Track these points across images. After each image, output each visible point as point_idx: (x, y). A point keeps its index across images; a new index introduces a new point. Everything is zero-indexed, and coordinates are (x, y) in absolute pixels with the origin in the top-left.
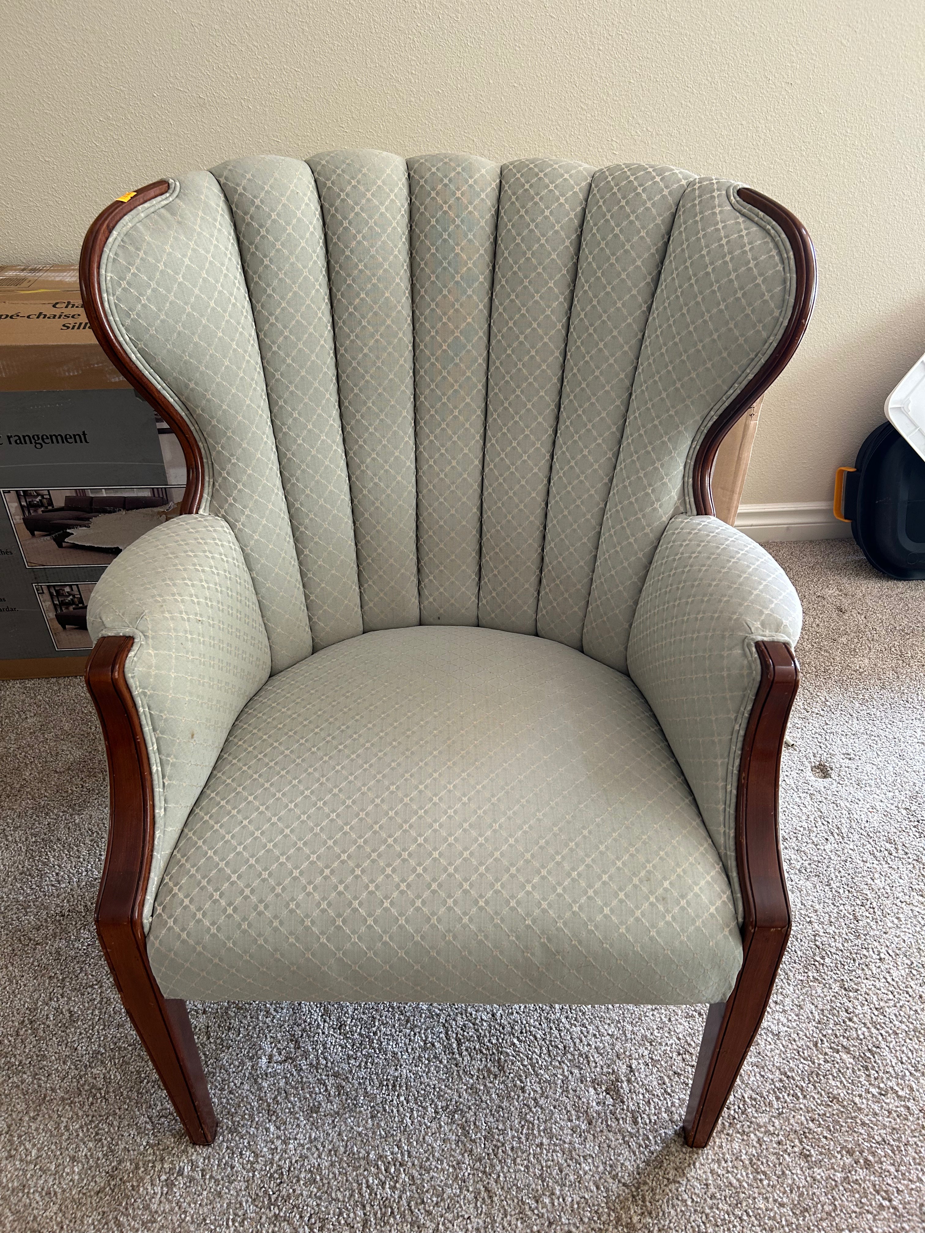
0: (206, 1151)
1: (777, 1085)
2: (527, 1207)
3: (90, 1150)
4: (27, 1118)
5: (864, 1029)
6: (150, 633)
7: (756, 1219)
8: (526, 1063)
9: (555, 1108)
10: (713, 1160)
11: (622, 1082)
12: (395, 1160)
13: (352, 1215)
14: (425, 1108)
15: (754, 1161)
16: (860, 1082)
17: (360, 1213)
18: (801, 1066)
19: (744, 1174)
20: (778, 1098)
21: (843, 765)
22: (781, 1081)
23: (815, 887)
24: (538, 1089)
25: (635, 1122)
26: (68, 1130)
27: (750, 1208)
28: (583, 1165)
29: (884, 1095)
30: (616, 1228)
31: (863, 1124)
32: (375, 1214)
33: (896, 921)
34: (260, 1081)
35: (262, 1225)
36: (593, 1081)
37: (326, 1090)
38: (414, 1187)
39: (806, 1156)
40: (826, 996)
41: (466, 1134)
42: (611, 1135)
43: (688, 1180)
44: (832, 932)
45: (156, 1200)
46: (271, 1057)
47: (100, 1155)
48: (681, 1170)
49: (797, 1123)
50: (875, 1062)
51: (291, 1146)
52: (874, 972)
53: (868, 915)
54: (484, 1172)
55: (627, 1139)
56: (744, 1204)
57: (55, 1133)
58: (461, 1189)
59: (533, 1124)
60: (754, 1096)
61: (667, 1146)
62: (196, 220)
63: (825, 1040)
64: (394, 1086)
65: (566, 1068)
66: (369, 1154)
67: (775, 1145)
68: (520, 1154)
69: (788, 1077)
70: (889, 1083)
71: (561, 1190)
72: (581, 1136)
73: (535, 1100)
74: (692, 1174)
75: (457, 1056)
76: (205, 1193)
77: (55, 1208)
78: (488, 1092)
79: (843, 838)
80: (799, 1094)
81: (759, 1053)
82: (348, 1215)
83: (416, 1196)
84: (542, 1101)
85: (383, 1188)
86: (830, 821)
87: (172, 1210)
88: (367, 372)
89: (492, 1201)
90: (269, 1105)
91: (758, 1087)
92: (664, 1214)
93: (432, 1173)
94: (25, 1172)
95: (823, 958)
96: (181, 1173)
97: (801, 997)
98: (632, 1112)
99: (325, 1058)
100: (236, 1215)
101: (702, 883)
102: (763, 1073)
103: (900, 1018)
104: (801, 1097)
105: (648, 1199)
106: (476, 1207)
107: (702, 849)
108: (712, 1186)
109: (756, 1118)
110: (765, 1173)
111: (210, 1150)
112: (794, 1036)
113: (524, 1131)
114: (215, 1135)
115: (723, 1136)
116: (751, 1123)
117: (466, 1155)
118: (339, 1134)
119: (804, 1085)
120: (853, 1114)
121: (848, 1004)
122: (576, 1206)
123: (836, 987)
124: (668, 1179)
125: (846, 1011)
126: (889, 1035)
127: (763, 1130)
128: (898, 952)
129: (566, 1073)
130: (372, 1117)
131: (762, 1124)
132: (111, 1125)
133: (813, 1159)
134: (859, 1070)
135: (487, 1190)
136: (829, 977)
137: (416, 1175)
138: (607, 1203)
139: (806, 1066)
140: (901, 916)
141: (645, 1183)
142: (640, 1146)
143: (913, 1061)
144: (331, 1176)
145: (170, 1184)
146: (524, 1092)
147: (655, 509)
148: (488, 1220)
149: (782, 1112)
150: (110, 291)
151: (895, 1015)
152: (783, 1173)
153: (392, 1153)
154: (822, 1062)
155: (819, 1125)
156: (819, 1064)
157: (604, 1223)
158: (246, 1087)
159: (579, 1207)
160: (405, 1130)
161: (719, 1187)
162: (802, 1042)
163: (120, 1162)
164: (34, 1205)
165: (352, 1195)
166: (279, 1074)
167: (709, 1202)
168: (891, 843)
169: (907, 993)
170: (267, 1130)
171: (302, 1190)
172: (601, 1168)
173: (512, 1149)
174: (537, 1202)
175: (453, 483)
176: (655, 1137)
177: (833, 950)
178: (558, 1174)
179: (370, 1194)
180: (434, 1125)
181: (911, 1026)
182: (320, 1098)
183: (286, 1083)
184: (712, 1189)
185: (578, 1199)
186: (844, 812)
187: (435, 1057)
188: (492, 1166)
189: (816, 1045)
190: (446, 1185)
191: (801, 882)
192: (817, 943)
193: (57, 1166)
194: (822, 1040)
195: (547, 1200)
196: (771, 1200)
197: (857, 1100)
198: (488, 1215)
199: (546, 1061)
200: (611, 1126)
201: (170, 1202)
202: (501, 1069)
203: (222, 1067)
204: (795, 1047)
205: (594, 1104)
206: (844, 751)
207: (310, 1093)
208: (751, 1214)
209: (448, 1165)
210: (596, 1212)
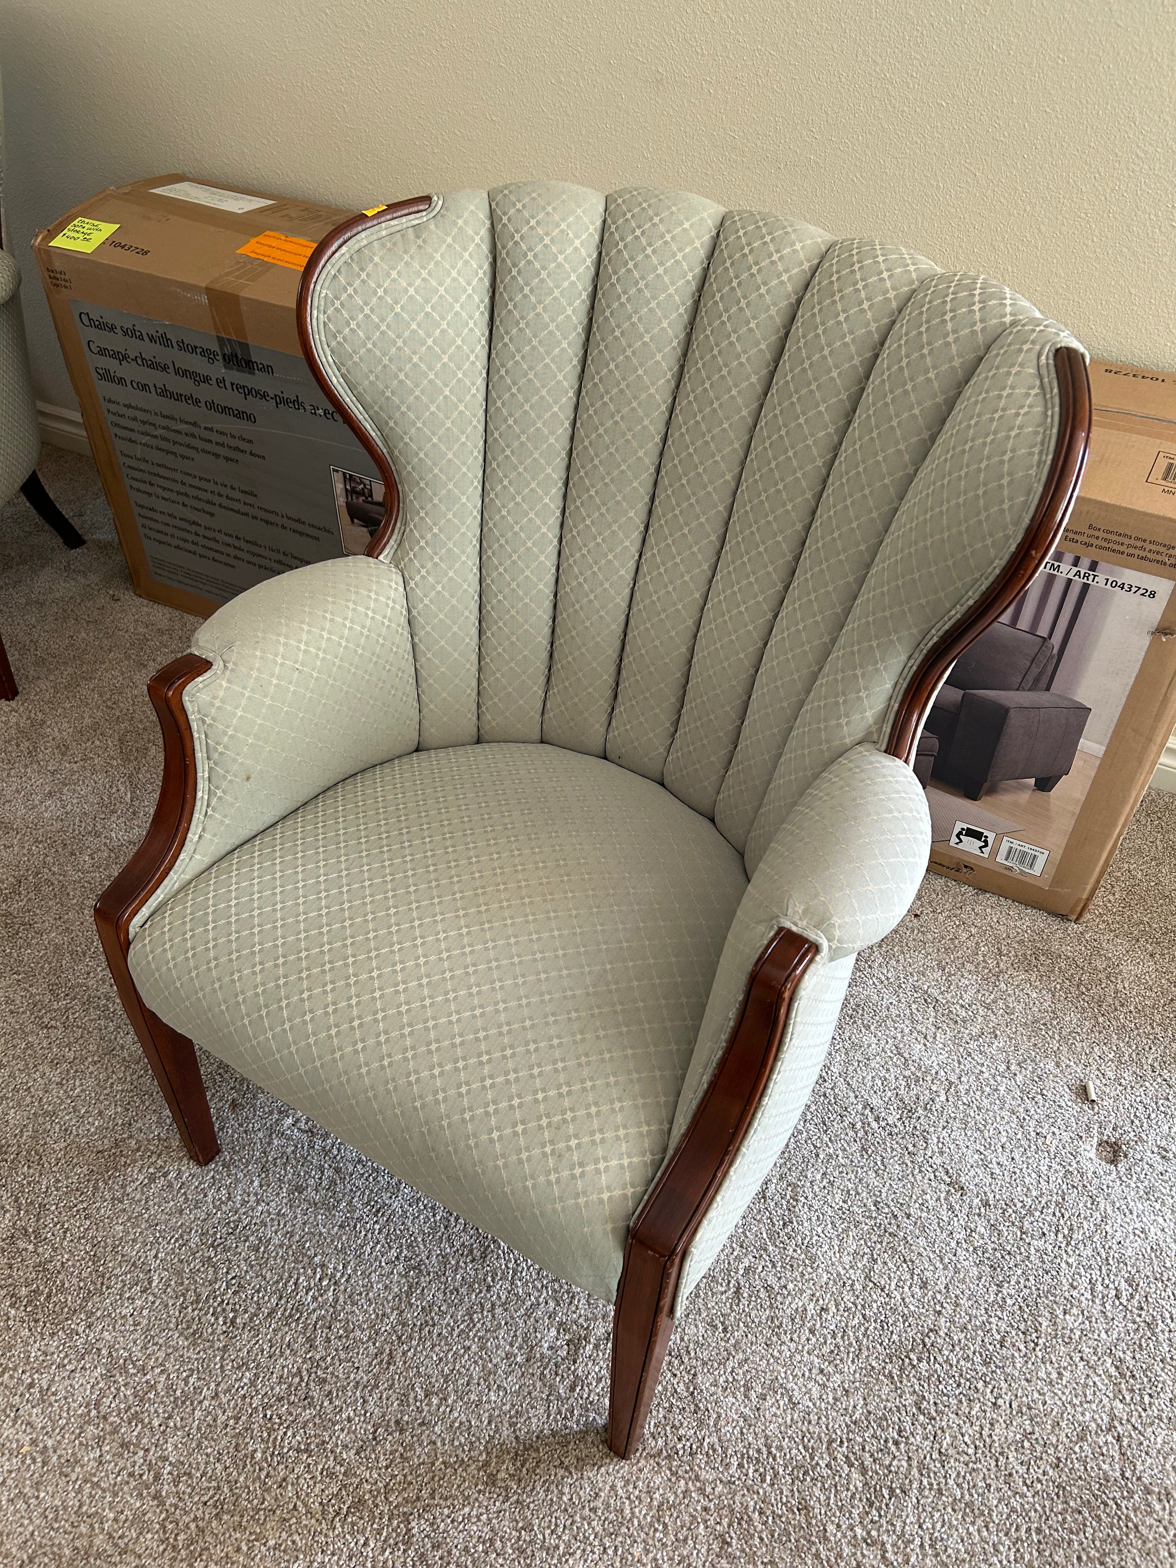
0: (196, 1170)
1: (751, 1453)
2: (412, 1395)
3: (116, 1113)
4: (90, 1060)
5: (905, 1464)
6: (230, 665)
7: (621, 1562)
8: (510, 1265)
9: (506, 1324)
10: (623, 1477)
11: (589, 1342)
12: (333, 1276)
13: (266, 1298)
14: (390, 1248)
15: (665, 1507)
16: (851, 1513)
17: (274, 1301)
18: (794, 1451)
19: (643, 1512)
20: (741, 1466)
21: (1146, 1159)
22: (759, 1451)
23: (979, 1279)
24: (504, 1297)
25: (572, 1389)
26: (111, 1087)
27: (623, 1547)
28: (492, 1393)
29: (868, 1544)
30: (479, 1471)
31: (817, 1556)
32: (285, 1310)
33: (1054, 1375)
34: (274, 1136)
35: (195, 1259)
36: (561, 1324)
37: (320, 1179)
38: (332, 1310)
39: (725, 1542)
40: (888, 1400)
41: (409, 1294)
42: (539, 1384)
43: (582, 1478)
44: (956, 1338)
45: (134, 1186)
46: (298, 1120)
47: (120, 1122)
48: (581, 1463)
49: (742, 1504)
50: (887, 1505)
51: (260, 1208)
52: (973, 1413)
53: (1022, 1347)
54: (399, 1338)
55: (552, 1398)
56: (620, 1539)
57: (102, 1083)
58: (370, 1338)
59: (474, 1326)
60: (717, 1447)
61: (587, 1432)
62: (440, 247)
63: (846, 1444)
64: (378, 1211)
65: (545, 1294)
66: (316, 1255)
67: (699, 1508)
68: (443, 1343)
69: (770, 1453)
70: (885, 1538)
71: (455, 1401)
72: (510, 1365)
73: (493, 1305)
74: (591, 1475)
75: (452, 1219)
76: (172, 1203)
77: (63, 1145)
78: (456, 1270)
79: (1069, 1243)
80: (768, 1478)
81: (758, 1409)
82: (264, 1296)
83: (329, 1318)
84: (499, 1310)
85: (307, 1293)
86: (1067, 1216)
87: (140, 1201)
88: (597, 455)
89: (388, 1368)
90: (267, 1162)
91: (728, 1441)
92: (532, 1491)
93: (355, 1308)
94: (62, 1102)
95: (920, 1360)
96: (165, 1175)
97: (857, 1384)
98: (577, 1377)
99: (339, 1150)
100: (181, 1236)
101: (614, 1163)
102: (744, 1431)
103: (961, 1480)
104: (768, 1481)
105: (527, 1465)
106: (370, 1364)
107: (645, 1129)
108: (601, 1500)
109: (700, 1468)
110: (665, 1525)
111: (199, 1170)
112: (814, 1418)
113: (462, 1326)
114: (211, 1160)
115: (652, 1462)
116: (691, 1469)
117: (395, 1312)
118: (304, 1224)
119: (781, 1472)
120: (813, 1539)
121: (908, 1426)
122: (457, 1425)
123: (909, 1400)
124: (562, 1463)
125: (900, 1431)
126: (930, 1489)
127: (698, 1484)
128: (1024, 1409)
129: (541, 1300)
130: (340, 1226)
131: (702, 1478)
132: (143, 1102)
133: (730, 1550)
134: (861, 1500)
135: (390, 1354)
136: (911, 1383)
137: (341, 1300)
138: (487, 1442)
139: (799, 1455)
140: (1067, 1374)
141: (537, 1450)
142: (560, 1413)
143: (936, 1534)
144: (274, 1254)
145: (152, 1179)
146: (488, 1291)
147: (839, 725)
148: (373, 1382)
149: (734, 1483)
150: (322, 308)
151: (959, 1473)
152: (685, 1540)
153: (335, 1268)
154: (822, 1464)
155: (765, 1523)
156: (817, 1464)
157: (470, 1458)
158: (260, 1135)
159: (459, 1428)
160: (359, 1256)
161: (608, 1506)
162: (817, 1430)
163: (130, 1137)
164: (51, 1133)
165: (277, 1282)
166: (293, 1140)
167: (587, 1512)
168: (1131, 1286)
169: (997, 1461)
170: (252, 1182)
171: (243, 1250)
172: (507, 1407)
173: (439, 1334)
174: (426, 1397)
175: (664, 611)
176: (581, 1415)
177: (940, 1359)
178: (463, 1385)
179: (293, 1291)
180: (387, 1269)
181: (967, 1497)
182: (311, 1182)
183: (293, 1152)
184: (599, 1503)
185: (464, 1420)
186: (1097, 1215)
187: (431, 1208)
188: (411, 1338)
189: (830, 1442)
190: (360, 1326)
191: (967, 1263)
192: (927, 1340)
193: (86, 1112)
194: (842, 1442)
195: (435, 1401)
196: (651, 1555)
197: (831, 1528)
198: (376, 1377)
199: (531, 1276)
200: (545, 1376)
201: (143, 1194)
202: (484, 1256)
203: (254, 1106)
204: (804, 1429)
205: (546, 1345)
206: (1163, 1143)
207: (306, 1173)
208: (619, 1553)
209: (374, 1310)
210: (471, 1443)
